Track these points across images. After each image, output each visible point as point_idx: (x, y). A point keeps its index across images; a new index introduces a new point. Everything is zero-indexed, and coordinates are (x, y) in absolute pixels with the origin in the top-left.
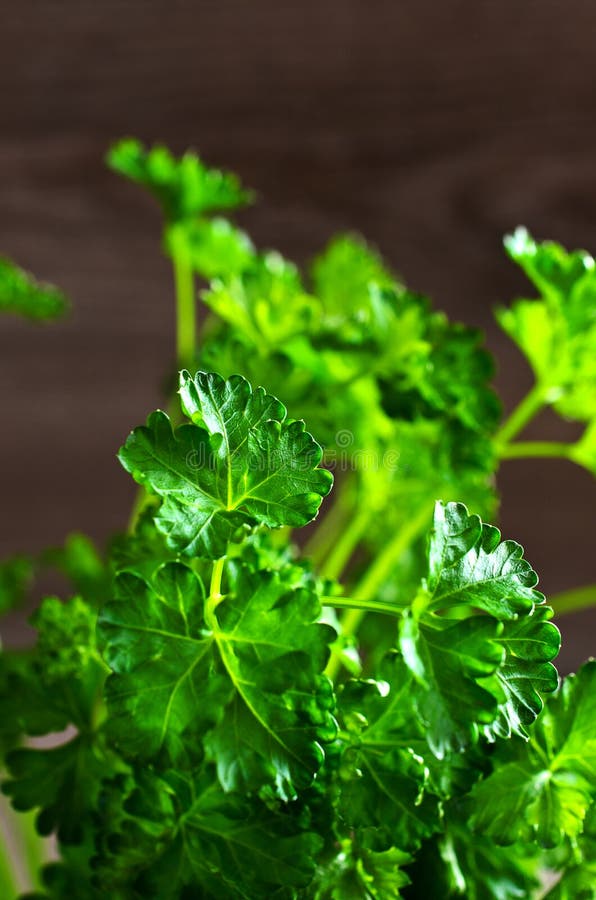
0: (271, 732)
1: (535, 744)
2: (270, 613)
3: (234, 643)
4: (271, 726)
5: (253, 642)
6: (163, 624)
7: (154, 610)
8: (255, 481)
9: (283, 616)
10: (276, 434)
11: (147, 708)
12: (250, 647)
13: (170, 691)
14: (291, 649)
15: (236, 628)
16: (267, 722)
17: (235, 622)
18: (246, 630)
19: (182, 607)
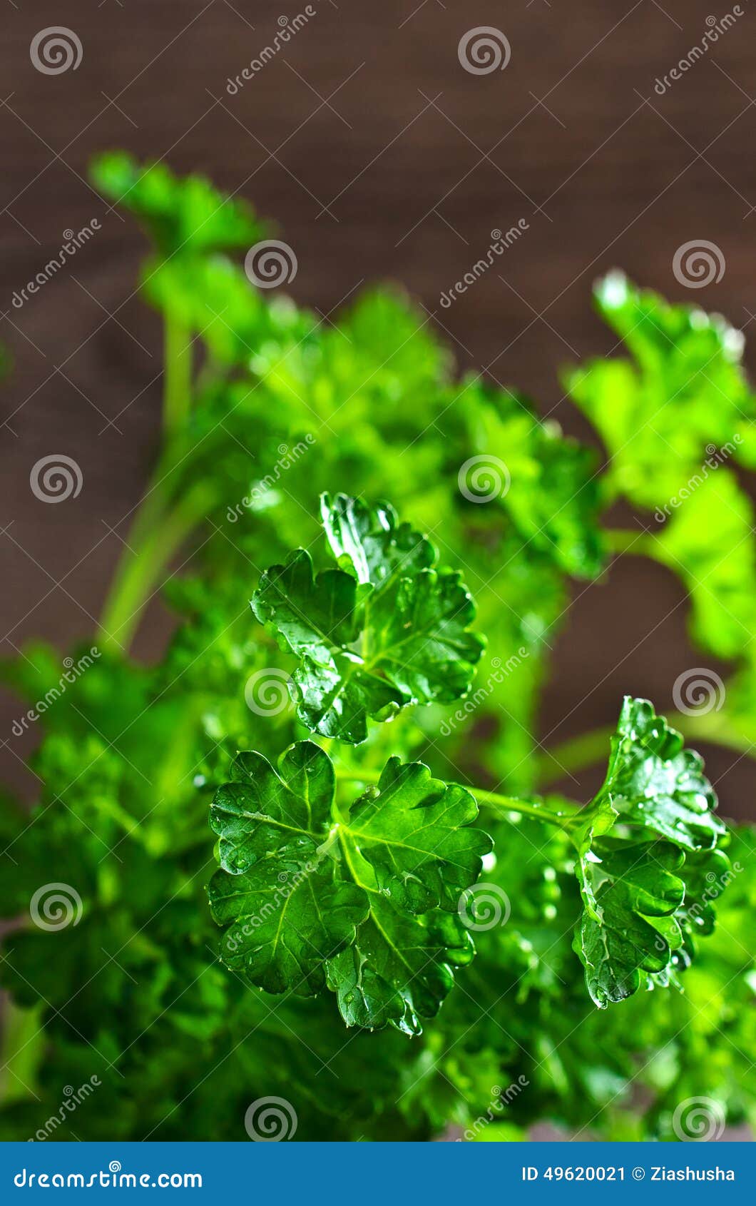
0: (396, 949)
2: (411, 812)
3: (361, 840)
4: (396, 944)
5: (386, 842)
9: (428, 816)
12: (382, 848)
14: (435, 856)
15: (367, 823)
16: (393, 939)
17: (367, 817)
18: (378, 828)
19: (306, 796)
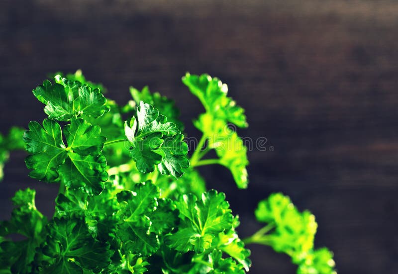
0: (84, 177)
1: (194, 222)
2: (84, 135)
4: (85, 175)
6: (47, 141)
7: (44, 136)
8: (82, 108)
9: (88, 136)
10: (89, 92)
11: (40, 167)
13: (49, 162)
14: (91, 146)
16: (83, 173)
17: (72, 140)
18: (76, 143)
19: (53, 135)
